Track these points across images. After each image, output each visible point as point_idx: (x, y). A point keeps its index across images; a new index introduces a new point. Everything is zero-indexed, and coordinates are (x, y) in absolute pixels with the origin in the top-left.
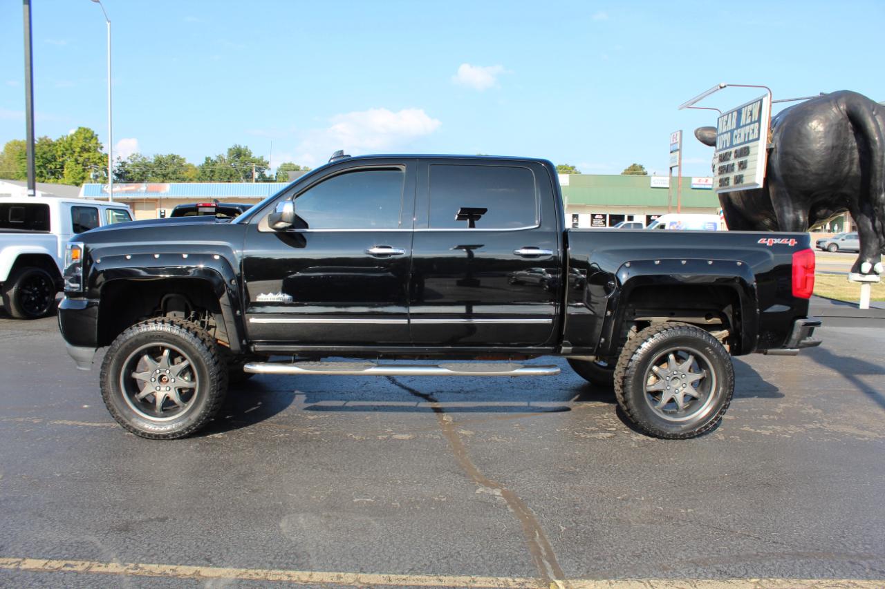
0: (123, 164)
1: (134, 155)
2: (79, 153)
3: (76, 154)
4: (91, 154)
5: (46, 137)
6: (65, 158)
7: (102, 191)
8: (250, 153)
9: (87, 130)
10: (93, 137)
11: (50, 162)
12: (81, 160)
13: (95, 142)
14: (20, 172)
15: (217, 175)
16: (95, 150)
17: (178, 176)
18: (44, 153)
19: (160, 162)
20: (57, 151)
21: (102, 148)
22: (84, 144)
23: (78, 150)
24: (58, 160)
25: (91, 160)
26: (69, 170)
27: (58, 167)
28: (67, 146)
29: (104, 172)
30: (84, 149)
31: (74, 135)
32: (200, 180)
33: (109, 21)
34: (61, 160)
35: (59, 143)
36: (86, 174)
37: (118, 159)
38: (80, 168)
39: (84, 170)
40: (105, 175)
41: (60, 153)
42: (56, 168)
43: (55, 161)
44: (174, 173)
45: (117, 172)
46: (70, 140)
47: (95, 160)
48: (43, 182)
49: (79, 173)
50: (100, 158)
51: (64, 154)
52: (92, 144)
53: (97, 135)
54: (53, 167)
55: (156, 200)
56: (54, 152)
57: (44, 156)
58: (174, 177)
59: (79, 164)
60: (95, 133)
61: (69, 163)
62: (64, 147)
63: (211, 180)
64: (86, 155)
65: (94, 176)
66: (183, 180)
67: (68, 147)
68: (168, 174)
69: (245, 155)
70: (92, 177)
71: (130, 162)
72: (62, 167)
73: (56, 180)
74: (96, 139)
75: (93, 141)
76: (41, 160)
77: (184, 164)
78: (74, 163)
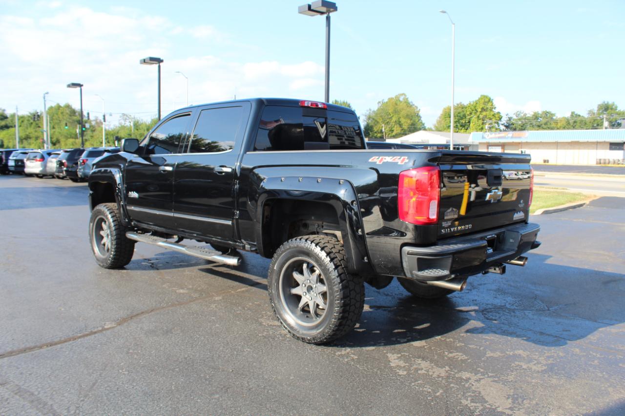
0: (510, 119)
1: (518, 112)
2: (481, 112)
3: (478, 113)
4: (488, 113)
5: (461, 103)
6: (471, 116)
7: (483, 138)
8: (616, 107)
9: (486, 97)
10: (490, 100)
11: (462, 119)
12: (481, 116)
13: (491, 104)
14: (445, 126)
15: (578, 124)
16: (491, 110)
17: (548, 126)
18: (459, 113)
19: (536, 117)
20: (467, 112)
21: (495, 108)
22: (483, 106)
23: (479, 110)
24: (467, 118)
25: (487, 117)
26: (474, 123)
27: (467, 122)
28: (473, 107)
29: (496, 124)
30: (483, 110)
31: (477, 101)
32: (564, 128)
33: (454, 24)
34: (469, 117)
35: (470, 105)
36: (484, 126)
37: (507, 115)
38: (481, 122)
39: (483, 124)
40: (497, 126)
41: (468, 113)
42: (465, 123)
43: (465, 118)
44: (546, 124)
45: (506, 124)
46: (475, 103)
47: (490, 116)
48: (457, 132)
49: (479, 126)
50: (493, 115)
51: (471, 114)
52: (489, 106)
53: (492, 100)
54: (464, 122)
55: (519, 143)
56: (465, 112)
57: (459, 115)
58: (545, 127)
59: (480, 119)
60: (492, 98)
61: (474, 119)
62: (471, 109)
63: (574, 128)
64: (484, 113)
65: (488, 127)
66: (552, 129)
67: (474, 109)
68: (541, 125)
69: (612, 109)
70: (486, 128)
71: (515, 117)
72: (469, 122)
73: (465, 130)
74: (492, 102)
75: (490, 104)
76: (457, 118)
77: (554, 118)
78: (477, 119)
